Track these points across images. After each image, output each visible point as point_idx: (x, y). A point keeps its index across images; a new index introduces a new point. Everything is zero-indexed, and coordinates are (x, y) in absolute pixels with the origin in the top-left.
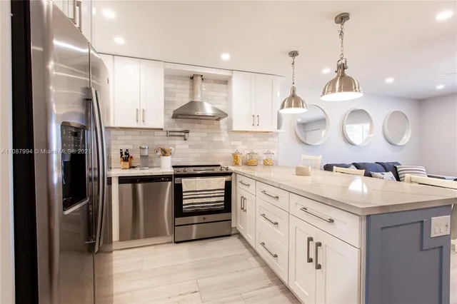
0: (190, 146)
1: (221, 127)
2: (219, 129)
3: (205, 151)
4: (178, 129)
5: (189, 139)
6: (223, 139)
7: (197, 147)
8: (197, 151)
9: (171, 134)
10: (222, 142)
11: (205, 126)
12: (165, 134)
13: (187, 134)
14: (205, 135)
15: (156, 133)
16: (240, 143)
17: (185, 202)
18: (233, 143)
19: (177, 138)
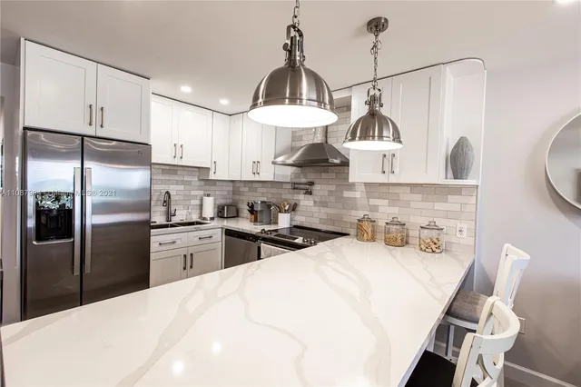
0: (315, 202)
3: (331, 211)
4: (304, 180)
5: (314, 192)
6: (358, 195)
7: (323, 204)
8: (323, 210)
9: (295, 187)
10: (355, 199)
11: (334, 176)
12: (289, 186)
13: (311, 187)
14: (333, 188)
16: (386, 202)
18: (373, 202)
19: (301, 191)
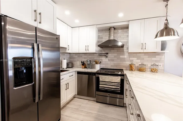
0: (109, 60)
1: (125, 51)
2: (124, 52)
3: (116, 62)
4: (103, 52)
5: (108, 57)
6: (126, 57)
7: (112, 60)
8: (112, 62)
9: (100, 55)
10: (125, 58)
11: (116, 51)
12: (98, 55)
13: (107, 55)
14: (116, 55)
15: (95, 55)
16: (136, 59)
17: (100, 86)
18: (131, 59)
19: (103, 56)
